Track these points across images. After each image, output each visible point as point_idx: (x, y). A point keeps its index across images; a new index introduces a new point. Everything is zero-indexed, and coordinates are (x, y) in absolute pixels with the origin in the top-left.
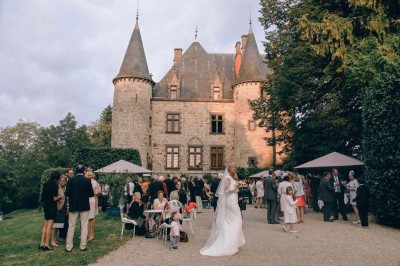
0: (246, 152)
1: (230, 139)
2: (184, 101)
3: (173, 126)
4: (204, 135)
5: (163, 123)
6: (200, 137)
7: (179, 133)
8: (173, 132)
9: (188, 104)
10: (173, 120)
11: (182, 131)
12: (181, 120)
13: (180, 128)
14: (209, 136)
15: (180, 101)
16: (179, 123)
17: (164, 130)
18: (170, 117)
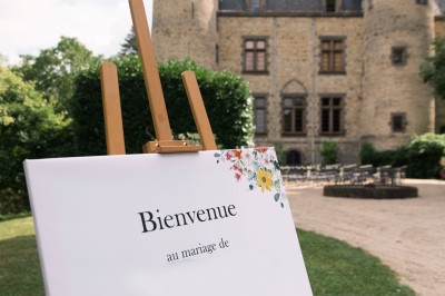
0: (385, 105)
1: (355, 82)
2: (275, 16)
3: (255, 61)
4: (309, 76)
5: (238, 57)
6: (301, 79)
7: (265, 72)
8: (255, 72)
9: (281, 21)
10: (256, 51)
11: (270, 69)
12: (270, 50)
13: (267, 64)
14: (318, 78)
15: (267, 16)
16: (267, 56)
17: (241, 68)
18: (250, 45)
